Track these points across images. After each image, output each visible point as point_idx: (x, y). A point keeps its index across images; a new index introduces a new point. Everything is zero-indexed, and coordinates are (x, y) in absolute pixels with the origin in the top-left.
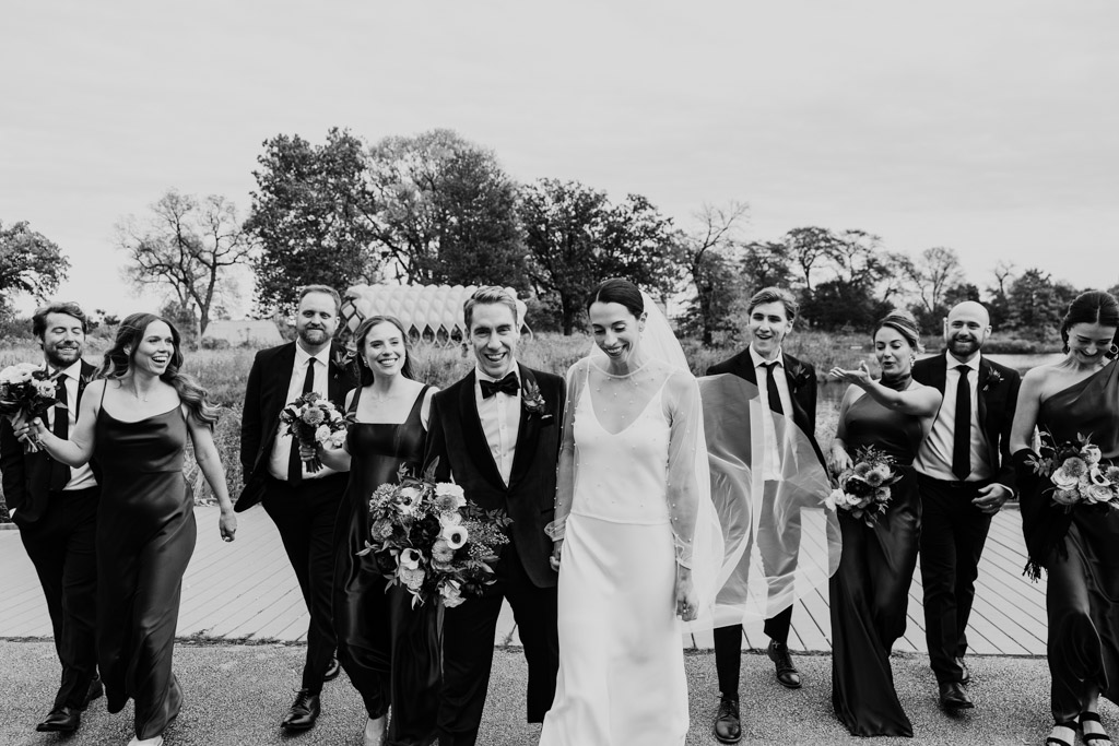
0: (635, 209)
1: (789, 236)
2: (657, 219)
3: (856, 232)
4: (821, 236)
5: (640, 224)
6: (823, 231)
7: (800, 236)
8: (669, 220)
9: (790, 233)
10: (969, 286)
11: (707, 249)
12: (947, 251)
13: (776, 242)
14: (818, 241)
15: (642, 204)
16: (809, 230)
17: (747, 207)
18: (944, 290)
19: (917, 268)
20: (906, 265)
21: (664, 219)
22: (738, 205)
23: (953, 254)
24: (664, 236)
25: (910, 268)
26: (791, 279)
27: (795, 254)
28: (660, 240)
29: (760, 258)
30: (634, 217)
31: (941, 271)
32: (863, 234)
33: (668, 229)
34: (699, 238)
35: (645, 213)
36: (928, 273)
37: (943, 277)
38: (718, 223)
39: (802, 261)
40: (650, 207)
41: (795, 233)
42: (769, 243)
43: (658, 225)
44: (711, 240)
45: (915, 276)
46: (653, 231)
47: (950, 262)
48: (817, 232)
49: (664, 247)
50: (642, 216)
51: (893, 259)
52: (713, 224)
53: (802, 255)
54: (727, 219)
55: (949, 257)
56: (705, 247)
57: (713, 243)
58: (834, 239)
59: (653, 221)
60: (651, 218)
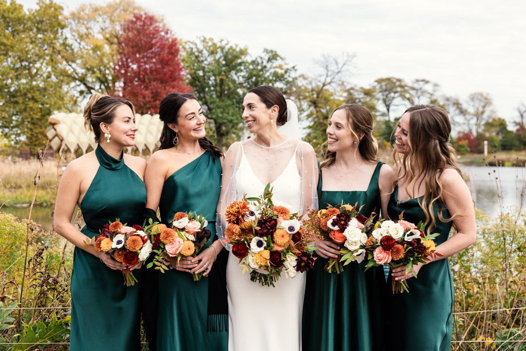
0: (269, 60)
1: (376, 84)
2: (285, 67)
3: (423, 81)
4: (398, 83)
5: (272, 71)
6: (399, 80)
7: (383, 84)
8: (294, 68)
9: (376, 81)
10: (500, 119)
11: (325, 88)
12: (485, 95)
13: (367, 87)
14: (396, 87)
15: (274, 57)
16: (388, 79)
17: (355, 56)
18: (483, 122)
19: (465, 106)
20: (457, 104)
21: (290, 67)
22: (348, 54)
23: (489, 97)
24: (290, 79)
25: (459, 106)
26: (377, 114)
27: (380, 95)
28: (288, 82)
29: (356, 99)
30: (269, 66)
31: (481, 109)
32: (427, 82)
33: (293, 74)
34: (319, 79)
35: (276, 63)
36: (472, 110)
37: (483, 113)
38: (333, 68)
39: (384, 101)
40: (281, 58)
41: (380, 81)
42: (362, 88)
43: (286, 72)
44: (328, 80)
45: (463, 112)
46: (282, 76)
47: (487, 102)
48: (394, 81)
49: (290, 89)
50: (274, 65)
51: (448, 99)
52: (329, 69)
53: (385, 97)
54: (340, 65)
55: (486, 99)
56: (324, 85)
57: (330, 83)
58: (406, 86)
59: (282, 69)
60: (280, 67)
